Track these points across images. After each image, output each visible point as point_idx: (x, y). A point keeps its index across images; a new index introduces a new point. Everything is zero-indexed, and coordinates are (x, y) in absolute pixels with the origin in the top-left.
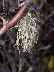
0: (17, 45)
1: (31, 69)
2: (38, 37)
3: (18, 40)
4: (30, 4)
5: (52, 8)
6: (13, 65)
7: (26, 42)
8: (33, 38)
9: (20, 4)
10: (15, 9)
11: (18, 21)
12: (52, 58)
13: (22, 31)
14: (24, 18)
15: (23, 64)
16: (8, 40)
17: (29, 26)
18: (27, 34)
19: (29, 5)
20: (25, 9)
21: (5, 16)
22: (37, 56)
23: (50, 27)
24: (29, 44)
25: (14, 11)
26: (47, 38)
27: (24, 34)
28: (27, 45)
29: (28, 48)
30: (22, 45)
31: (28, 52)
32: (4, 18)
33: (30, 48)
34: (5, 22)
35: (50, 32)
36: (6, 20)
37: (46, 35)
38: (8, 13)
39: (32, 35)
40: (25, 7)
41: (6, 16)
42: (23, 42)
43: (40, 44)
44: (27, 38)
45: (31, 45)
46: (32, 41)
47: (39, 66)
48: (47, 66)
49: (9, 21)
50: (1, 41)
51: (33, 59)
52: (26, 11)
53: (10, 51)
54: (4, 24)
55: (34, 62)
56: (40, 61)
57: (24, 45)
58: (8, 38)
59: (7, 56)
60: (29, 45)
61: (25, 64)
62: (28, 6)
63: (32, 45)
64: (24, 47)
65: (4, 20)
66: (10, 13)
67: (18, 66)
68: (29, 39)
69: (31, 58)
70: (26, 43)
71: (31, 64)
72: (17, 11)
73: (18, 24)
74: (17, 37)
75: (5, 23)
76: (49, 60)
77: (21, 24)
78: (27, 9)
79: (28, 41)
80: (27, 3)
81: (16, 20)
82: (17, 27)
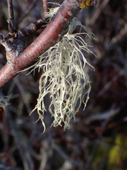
0: (39, 109)
1: (68, 165)
2: (89, 91)
3: (42, 99)
4: (72, 12)
5: (121, 22)
6: (27, 156)
7: (61, 102)
8: (79, 93)
9: (48, 11)
10: (35, 23)
11: (42, 51)
12: (118, 141)
13: (53, 77)
14: (58, 44)
15: (51, 153)
16: (16, 96)
17: (69, 64)
18: (63, 84)
19: (70, 13)
20: (60, 24)
21: (11, 40)
23: (116, 67)
24: (67, 107)
25: (32, 27)
27: (56, 83)
28: (62, 111)
29: (65, 116)
30: (50, 110)
31: (65, 127)
32: (10, 44)
33: (69, 118)
34: (11, 55)
35: (115, 79)
36: (14, 49)
37: (107, 86)
38: (20, 32)
39: (75, 86)
40: (60, 19)
41: (15, 38)
42: (52, 102)
44: (63, 92)
45: (72, 110)
46: (74, 101)
47: (89, 158)
48: (107, 158)
49: (21, 52)
50: (1, 100)
51: (73, 143)
52: (62, 29)
53: (19, 122)
54: (8, 58)
55: (76, 148)
57: (55, 111)
58: (16, 90)
59: (14, 133)
60: (67, 110)
61: (55, 152)
62: (67, 17)
64: (56, 116)
65: (8, 49)
66: (24, 32)
67: (38, 157)
69: (69, 138)
71: (69, 153)
72: (41, 27)
73: (43, 60)
74: (40, 90)
77: (50, 59)
78: (65, 22)
79: (65, 102)
80: (67, 8)
81: (37, 50)
82: (41, 66)
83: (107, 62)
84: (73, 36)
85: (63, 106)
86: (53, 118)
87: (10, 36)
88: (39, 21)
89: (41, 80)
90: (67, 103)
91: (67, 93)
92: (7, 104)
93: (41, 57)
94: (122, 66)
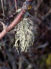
0: (16, 46)
2: (34, 38)
3: (17, 42)
4: (25, 11)
5: (48, 8)
8: (30, 39)
9: (17, 10)
10: (13, 15)
11: (16, 25)
13: (20, 34)
14: (21, 22)
16: (8, 40)
17: (26, 29)
18: (24, 36)
20: (21, 15)
21: (5, 21)
22: (35, 54)
24: (26, 44)
25: (12, 16)
26: (45, 36)
27: (21, 36)
28: (24, 46)
29: (25, 48)
30: (20, 46)
31: (26, 52)
32: (4, 23)
33: (27, 49)
36: (6, 24)
37: (43, 34)
38: (8, 18)
39: (28, 37)
40: (21, 13)
41: (6, 21)
42: (20, 43)
43: (37, 43)
44: (24, 39)
46: (28, 42)
49: (8, 25)
50: (2, 43)
51: (32, 57)
52: (22, 17)
53: (10, 50)
56: (38, 59)
57: (22, 46)
58: (8, 38)
60: (26, 46)
62: (24, 12)
63: (29, 45)
64: (22, 48)
65: (4, 25)
66: (9, 18)
67: (18, 64)
68: (26, 41)
69: (30, 56)
70: (24, 44)
72: (15, 16)
73: (16, 28)
74: (16, 39)
75: (5, 27)
76: (47, 57)
78: (23, 14)
79: (25, 43)
80: (23, 9)
81: (14, 24)
82: (15, 30)
83: (43, 24)
84: (26, 19)
85: (25, 44)
86: (21, 49)
87: (4, 20)
88: (14, 14)
89: (16, 35)
90: (26, 43)
91: (26, 39)
92: (4, 44)
93: (16, 27)
94: (49, 26)
